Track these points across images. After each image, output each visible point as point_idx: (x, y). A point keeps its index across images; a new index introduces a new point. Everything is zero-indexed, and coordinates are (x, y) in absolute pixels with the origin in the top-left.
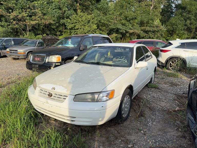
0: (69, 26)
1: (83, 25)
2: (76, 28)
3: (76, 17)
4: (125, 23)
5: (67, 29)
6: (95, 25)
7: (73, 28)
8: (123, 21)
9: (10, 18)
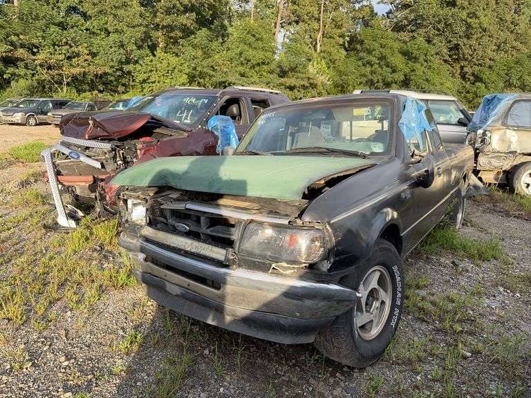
0: (139, 77)
2: (150, 81)
7: (146, 80)
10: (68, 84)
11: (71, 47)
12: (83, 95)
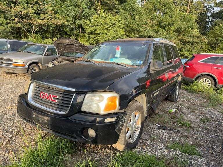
0: (88, 30)
1: (106, 29)
2: (96, 32)
3: (97, 18)
4: (158, 30)
5: (86, 33)
6: (121, 29)
7: (94, 32)
8: (156, 28)
9: (11, 14)
10: (36, 33)
11: (40, 5)
12: (46, 40)
